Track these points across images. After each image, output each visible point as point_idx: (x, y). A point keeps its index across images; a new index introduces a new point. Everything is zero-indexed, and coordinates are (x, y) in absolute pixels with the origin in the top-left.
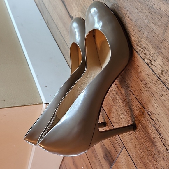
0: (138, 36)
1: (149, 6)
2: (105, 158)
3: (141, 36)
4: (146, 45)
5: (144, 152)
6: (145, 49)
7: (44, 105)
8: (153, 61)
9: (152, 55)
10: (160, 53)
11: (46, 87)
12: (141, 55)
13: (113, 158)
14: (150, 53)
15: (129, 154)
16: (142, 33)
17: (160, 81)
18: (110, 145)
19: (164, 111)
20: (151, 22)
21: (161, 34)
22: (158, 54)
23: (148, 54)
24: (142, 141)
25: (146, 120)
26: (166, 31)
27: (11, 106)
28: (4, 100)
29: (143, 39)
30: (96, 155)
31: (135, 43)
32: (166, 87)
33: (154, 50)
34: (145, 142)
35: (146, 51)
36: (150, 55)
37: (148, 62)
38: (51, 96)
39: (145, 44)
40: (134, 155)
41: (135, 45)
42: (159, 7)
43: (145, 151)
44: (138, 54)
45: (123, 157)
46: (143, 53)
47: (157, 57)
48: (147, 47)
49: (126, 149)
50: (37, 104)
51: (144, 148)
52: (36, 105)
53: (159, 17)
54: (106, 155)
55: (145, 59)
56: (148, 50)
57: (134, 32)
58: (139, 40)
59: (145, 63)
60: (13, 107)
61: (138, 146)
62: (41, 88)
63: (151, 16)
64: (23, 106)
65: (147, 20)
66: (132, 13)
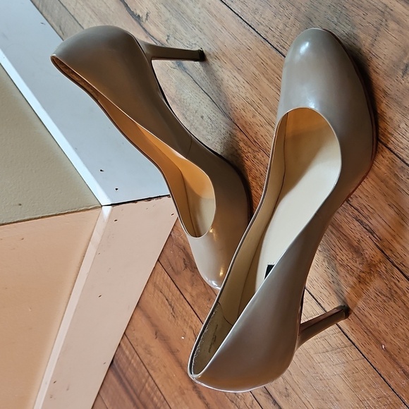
5: (338, 273)
7: (106, 211)
11: (101, 171)
19: (378, 188)
20: (343, 23)
24: (333, 252)
26: (378, 39)
27: (38, 216)
28: (20, 205)
34: (338, 253)
38: (117, 189)
51: (338, 265)
60: (42, 217)
61: (324, 263)
62: (92, 174)
63: (343, 12)
64: (62, 214)
65: (335, 20)
66: (300, 5)
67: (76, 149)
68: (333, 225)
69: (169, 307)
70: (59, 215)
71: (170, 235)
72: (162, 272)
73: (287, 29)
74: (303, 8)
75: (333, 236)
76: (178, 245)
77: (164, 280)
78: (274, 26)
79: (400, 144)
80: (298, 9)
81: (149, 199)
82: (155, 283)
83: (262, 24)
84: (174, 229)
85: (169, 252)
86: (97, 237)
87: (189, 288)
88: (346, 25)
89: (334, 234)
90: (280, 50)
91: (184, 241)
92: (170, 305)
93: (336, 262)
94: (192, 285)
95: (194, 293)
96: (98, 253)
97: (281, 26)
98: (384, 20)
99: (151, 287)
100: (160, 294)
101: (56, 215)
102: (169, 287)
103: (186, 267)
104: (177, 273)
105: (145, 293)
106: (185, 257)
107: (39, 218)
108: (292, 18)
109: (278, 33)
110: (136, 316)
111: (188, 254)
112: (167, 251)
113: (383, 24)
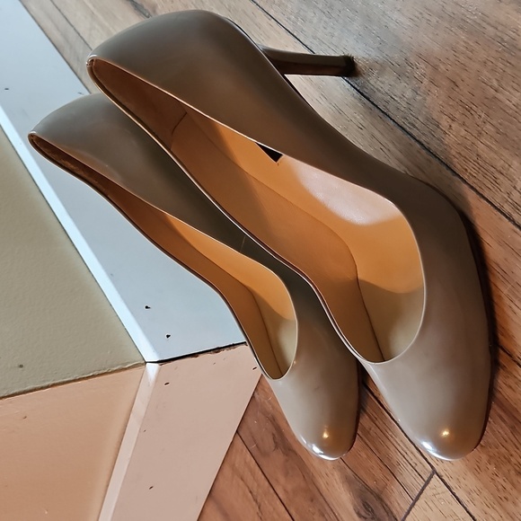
0: (463, 133)
1: (499, 40)
2: (363, 514)
4: (496, 156)
5: (513, 484)
6: (492, 169)
7: (152, 370)
12: (478, 188)
13: (395, 512)
15: (454, 494)
16: (480, 123)
18: (379, 471)
20: (509, 89)
23: (507, 183)
24: (503, 450)
25: (513, 385)
27: (47, 384)
28: (21, 366)
29: (483, 140)
30: (327, 508)
31: (454, 153)
34: (513, 453)
35: (497, 175)
36: (515, 188)
37: (507, 208)
38: (168, 336)
39: (492, 155)
40: (474, 495)
41: (455, 160)
43: (515, 482)
44: (466, 186)
45: (431, 505)
46: (486, 182)
48: (499, 164)
49: (442, 480)
50: (129, 367)
51: (513, 472)
52: (126, 369)
54: (366, 505)
55: (497, 201)
56: (504, 172)
57: (449, 120)
58: (469, 143)
59: (495, 211)
61: (489, 466)
62: (132, 313)
63: (508, 71)
64: (84, 378)
65: (495, 83)
66: (437, 62)
67: (111, 275)
68: (501, 406)
69: (254, 503)
70: (79, 380)
71: (253, 397)
72: (242, 450)
73: (418, 98)
74: (442, 66)
75: (503, 424)
76: (265, 413)
77: (245, 462)
78: (399, 94)
80: (435, 68)
81: (217, 350)
82: (234, 465)
83: (379, 91)
84: (259, 389)
85: (252, 422)
86: (140, 408)
87: (282, 479)
88: (512, 91)
89: (504, 421)
90: (408, 129)
91: (273, 407)
92: (256, 501)
93: (510, 467)
94: (286, 474)
95: (289, 488)
96: (143, 431)
97: (409, 94)
99: (227, 470)
100: (241, 483)
101: (75, 381)
102: (253, 474)
103: (276, 447)
104: (265, 454)
105: (220, 477)
106: (275, 432)
107: (48, 387)
108: (426, 81)
109: (404, 104)
110: (208, 510)
111: (279, 427)
112: (249, 419)
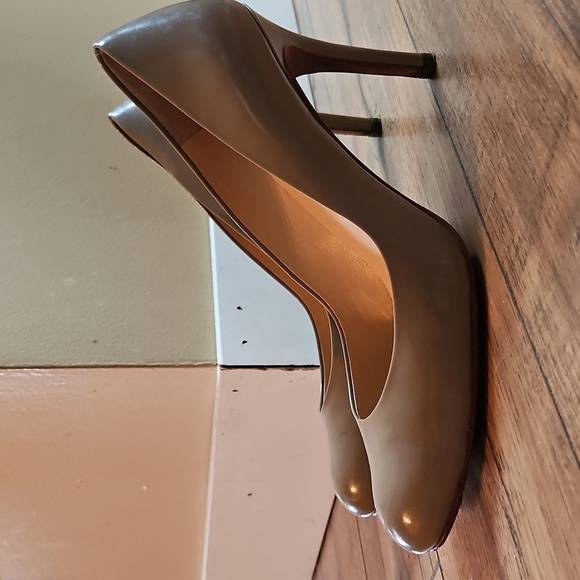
0: (489, 164)
3: (496, 165)
6: (502, 215)
8: (517, 264)
9: (516, 240)
10: (535, 237)
11: (239, 308)
12: (491, 236)
14: (512, 231)
17: (529, 346)
19: (532, 464)
21: (542, 164)
22: (532, 241)
23: (509, 234)
26: (556, 153)
28: (95, 342)
29: (500, 177)
31: (481, 188)
32: (541, 375)
33: (522, 223)
35: (504, 222)
36: (513, 241)
38: (244, 342)
42: (544, 59)
47: (527, 250)
50: (198, 366)
52: (194, 366)
53: (541, 97)
60: (115, 366)
79: (562, 387)
81: (291, 368)
98: (565, 116)
113: (564, 124)
